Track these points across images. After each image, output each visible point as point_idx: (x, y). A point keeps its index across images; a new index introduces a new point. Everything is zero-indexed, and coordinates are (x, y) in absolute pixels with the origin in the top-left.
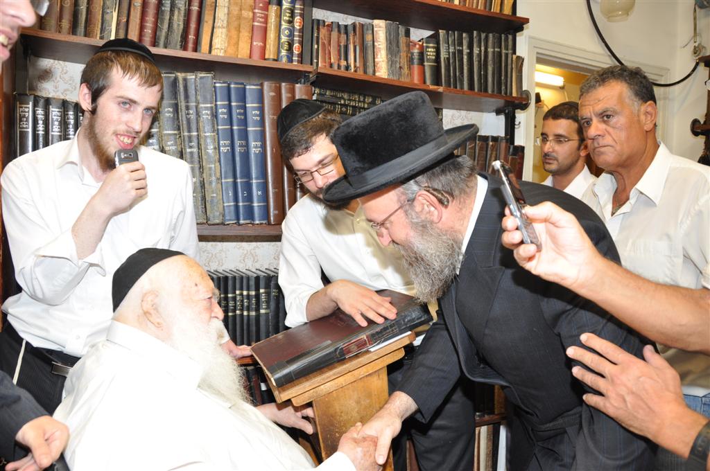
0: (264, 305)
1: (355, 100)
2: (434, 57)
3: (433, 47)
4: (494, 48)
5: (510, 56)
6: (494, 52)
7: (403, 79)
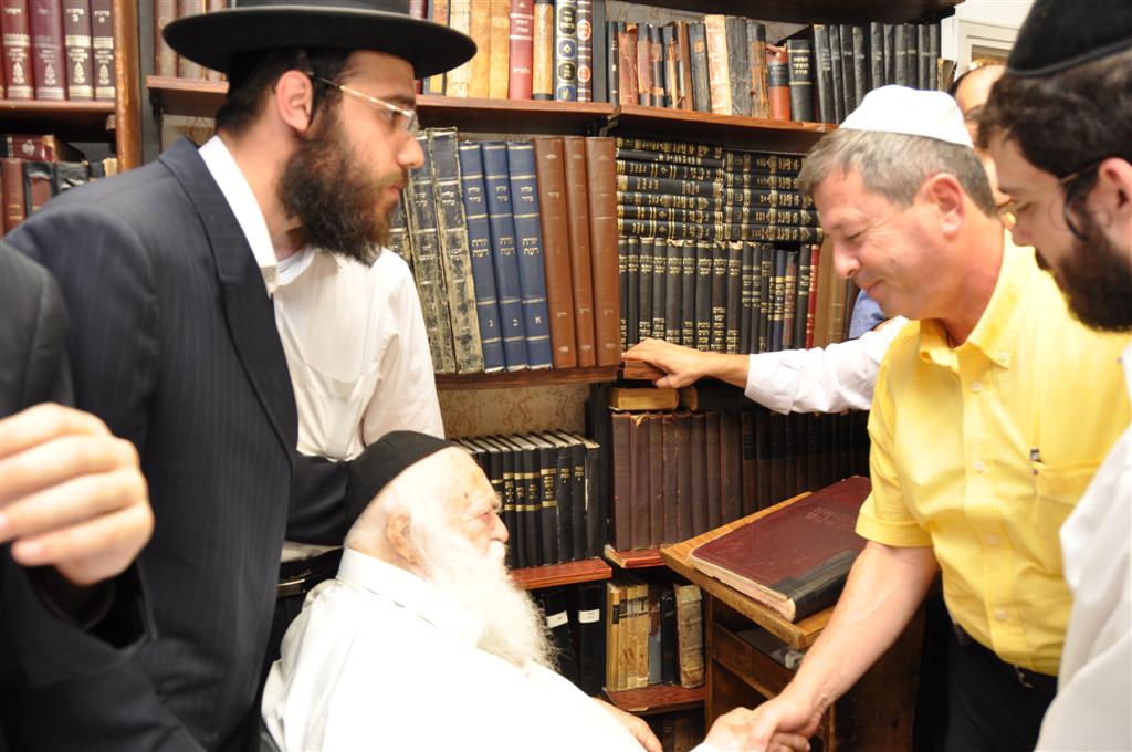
0: (548, 495)
1: (682, 154)
2: (806, 72)
3: (804, 55)
4: (906, 50)
5: (932, 61)
6: (906, 57)
7: (756, 115)
